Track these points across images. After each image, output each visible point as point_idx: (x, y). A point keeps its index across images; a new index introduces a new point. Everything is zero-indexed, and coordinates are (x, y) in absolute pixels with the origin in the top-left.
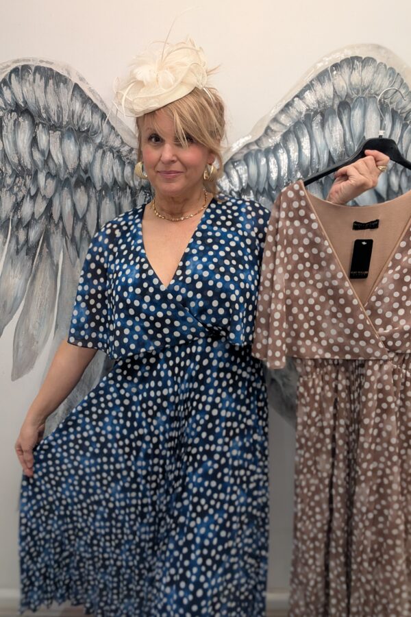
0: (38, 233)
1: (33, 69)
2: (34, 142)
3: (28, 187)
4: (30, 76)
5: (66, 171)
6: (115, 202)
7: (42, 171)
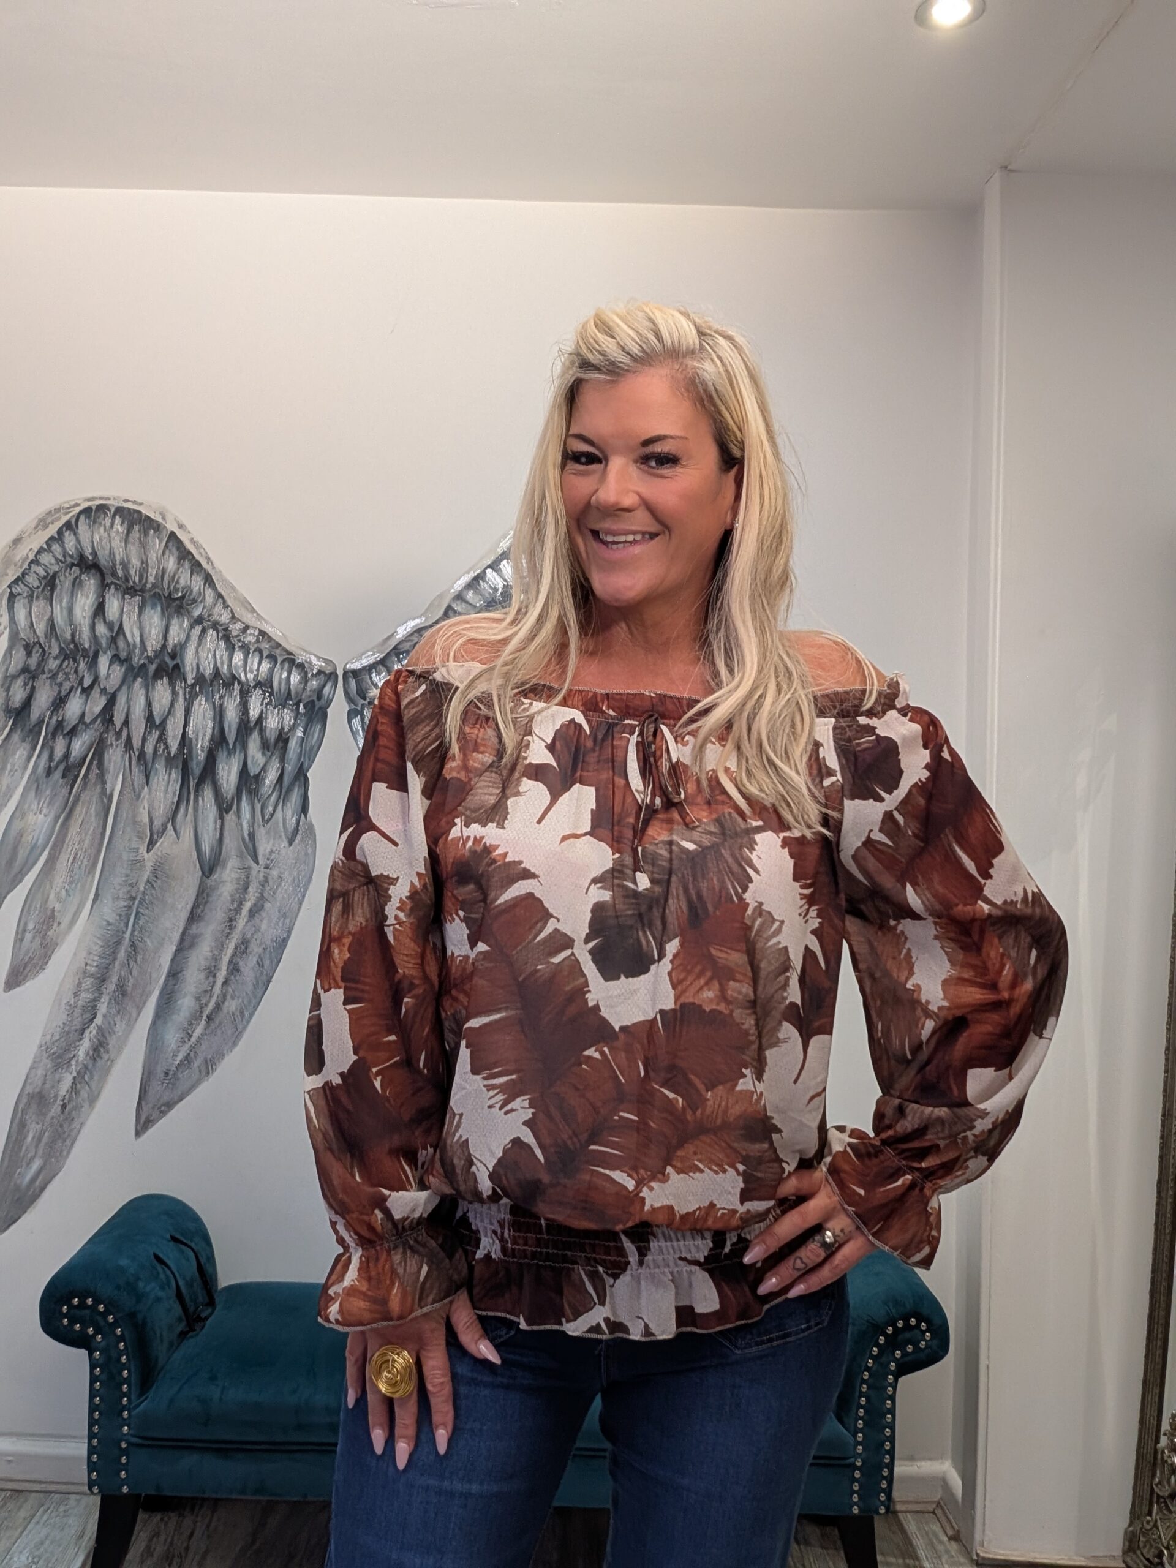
0: (88, 743)
1: (113, 510)
2: (100, 609)
3: (81, 676)
4: (107, 518)
5: (142, 654)
6: (214, 703)
7: (105, 653)
